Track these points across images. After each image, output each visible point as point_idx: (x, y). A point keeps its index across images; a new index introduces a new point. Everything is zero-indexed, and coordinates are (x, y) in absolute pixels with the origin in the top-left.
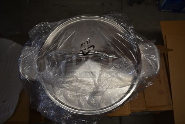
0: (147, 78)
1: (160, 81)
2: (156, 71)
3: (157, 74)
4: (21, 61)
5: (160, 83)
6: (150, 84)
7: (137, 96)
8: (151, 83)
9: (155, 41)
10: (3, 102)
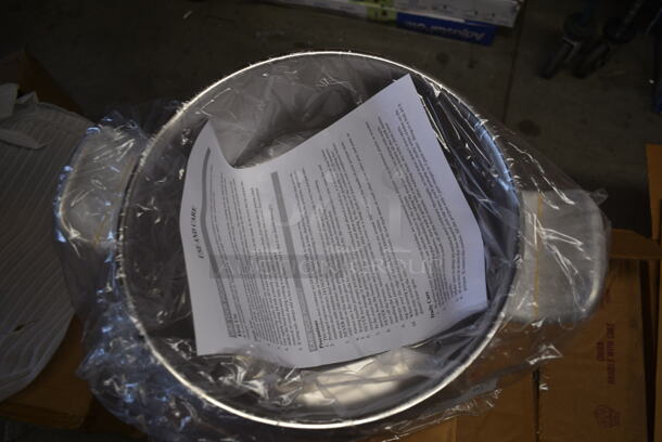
0: (540, 324)
1: (611, 370)
2: (581, 302)
3: (584, 316)
4: (71, 176)
5: (611, 380)
6: (548, 354)
7: (493, 401)
8: (552, 352)
9: (605, 197)
10: (18, 328)
